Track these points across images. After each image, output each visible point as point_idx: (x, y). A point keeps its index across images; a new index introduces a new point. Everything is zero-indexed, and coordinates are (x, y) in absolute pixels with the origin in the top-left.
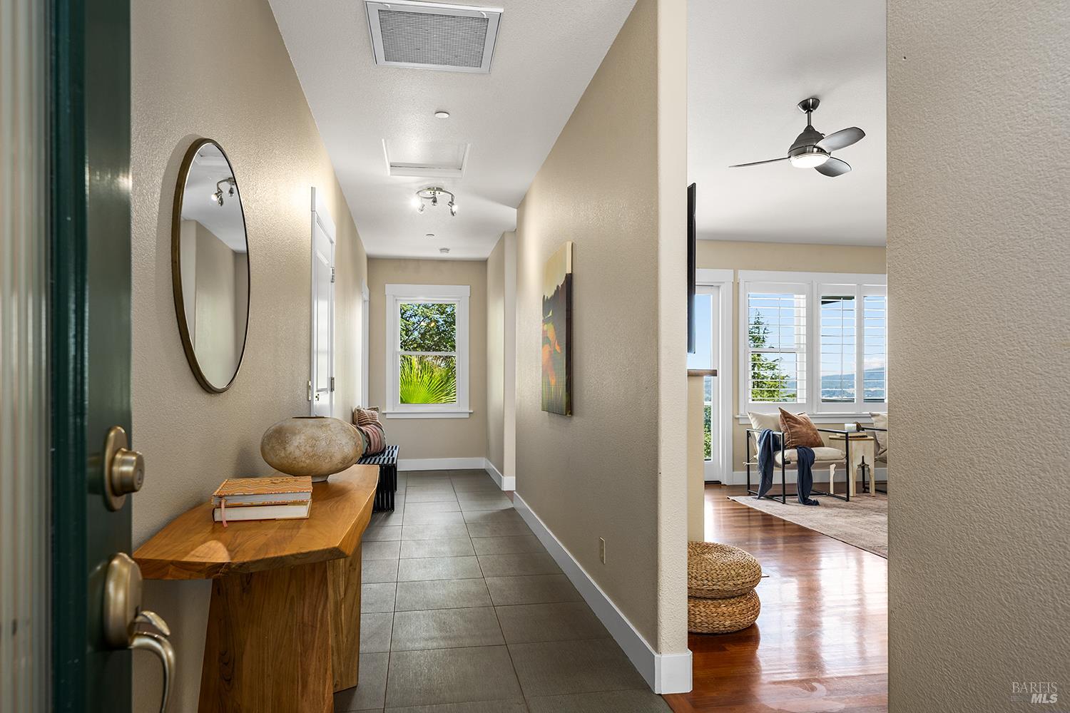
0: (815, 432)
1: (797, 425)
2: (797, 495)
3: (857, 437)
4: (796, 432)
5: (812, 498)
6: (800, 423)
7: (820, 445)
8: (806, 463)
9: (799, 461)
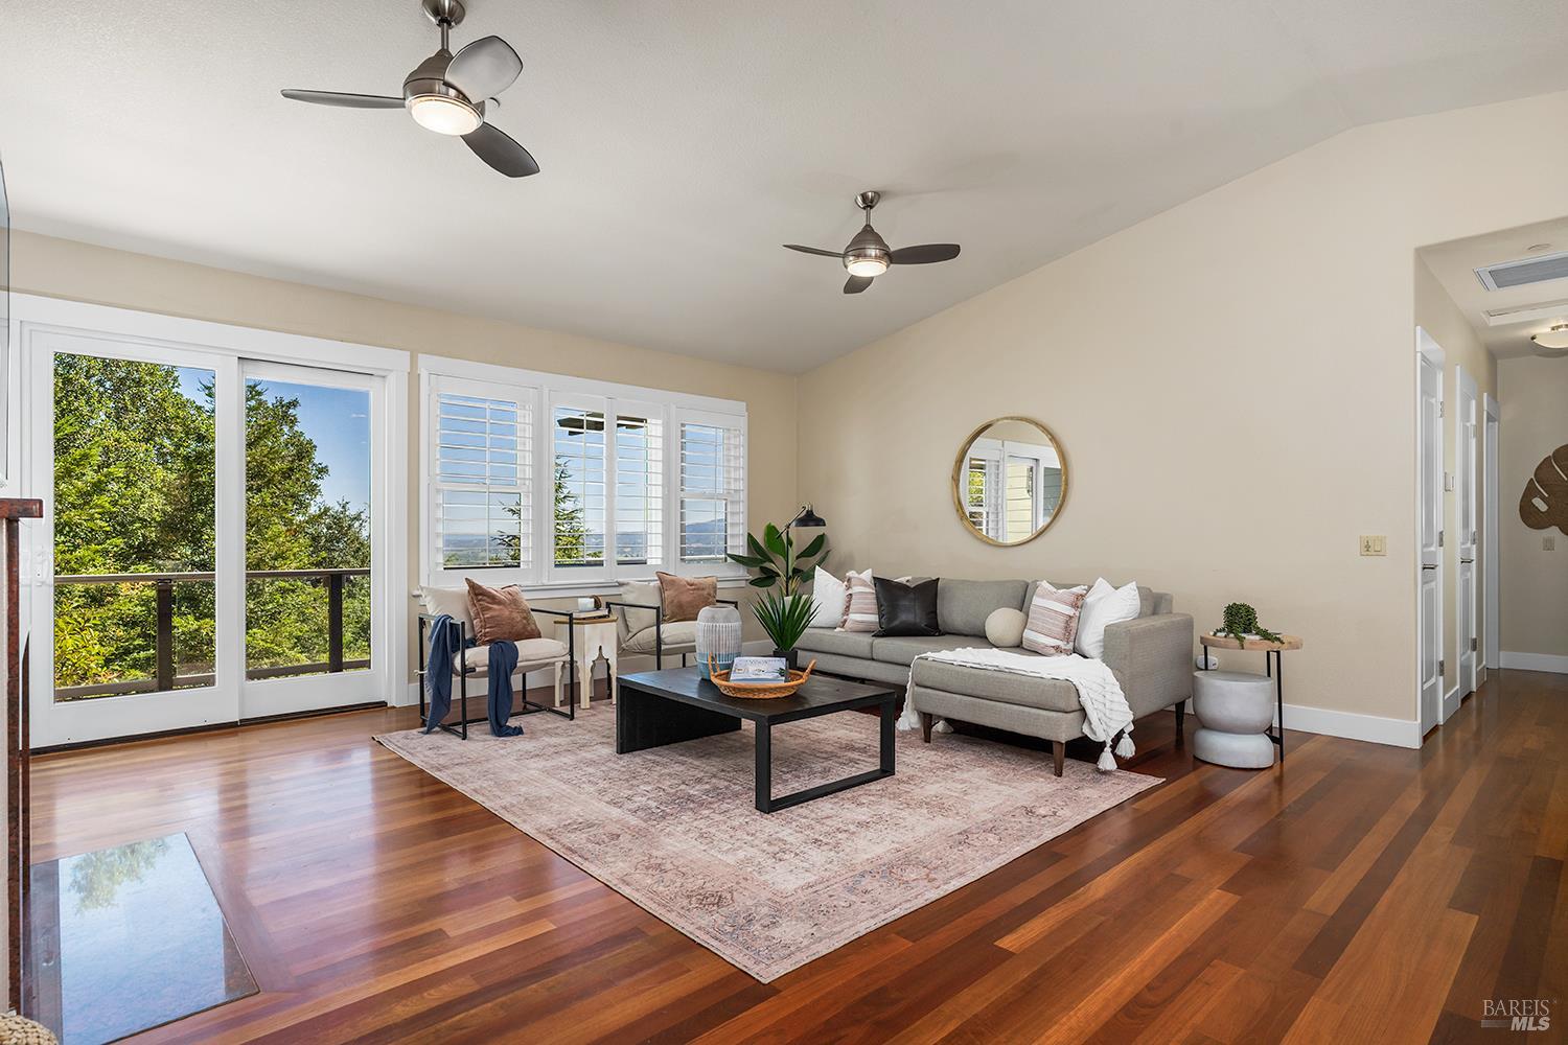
0: (526, 615)
1: (495, 606)
2: (486, 719)
3: (594, 618)
4: (492, 617)
5: (512, 723)
6: (499, 602)
7: (535, 634)
8: (503, 667)
9: (491, 665)
